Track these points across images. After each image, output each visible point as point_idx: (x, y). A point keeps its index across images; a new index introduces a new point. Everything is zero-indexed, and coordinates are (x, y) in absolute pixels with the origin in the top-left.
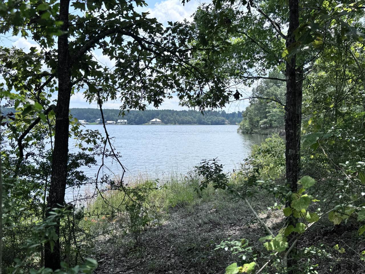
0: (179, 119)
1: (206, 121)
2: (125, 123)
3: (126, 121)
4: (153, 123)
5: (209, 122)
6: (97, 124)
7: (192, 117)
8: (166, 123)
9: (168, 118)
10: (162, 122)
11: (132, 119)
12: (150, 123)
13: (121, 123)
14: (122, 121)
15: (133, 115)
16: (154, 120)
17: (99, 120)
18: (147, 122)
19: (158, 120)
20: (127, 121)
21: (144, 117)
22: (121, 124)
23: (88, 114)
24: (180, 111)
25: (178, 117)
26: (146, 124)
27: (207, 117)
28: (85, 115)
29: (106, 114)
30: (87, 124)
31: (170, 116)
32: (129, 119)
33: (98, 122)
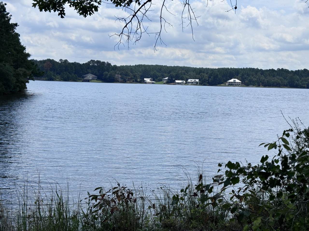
0: (264, 80)
1: (300, 84)
2: (197, 83)
3: (197, 80)
4: (231, 84)
5: (304, 84)
6: (164, 84)
7: (282, 78)
8: (247, 85)
9: (249, 78)
10: (242, 83)
11: (205, 79)
12: (227, 84)
13: (192, 83)
14: (193, 80)
15: (207, 74)
16: (232, 80)
17: (167, 78)
18: (223, 83)
19: (237, 81)
20: (199, 80)
21: (219, 76)
22: (192, 85)
23: (155, 71)
24: (267, 71)
25: (263, 78)
26: (222, 85)
27: (303, 78)
28: (152, 73)
29: (175, 72)
30: (153, 83)
31: (253, 76)
32: (202, 78)
33: (165, 82)
